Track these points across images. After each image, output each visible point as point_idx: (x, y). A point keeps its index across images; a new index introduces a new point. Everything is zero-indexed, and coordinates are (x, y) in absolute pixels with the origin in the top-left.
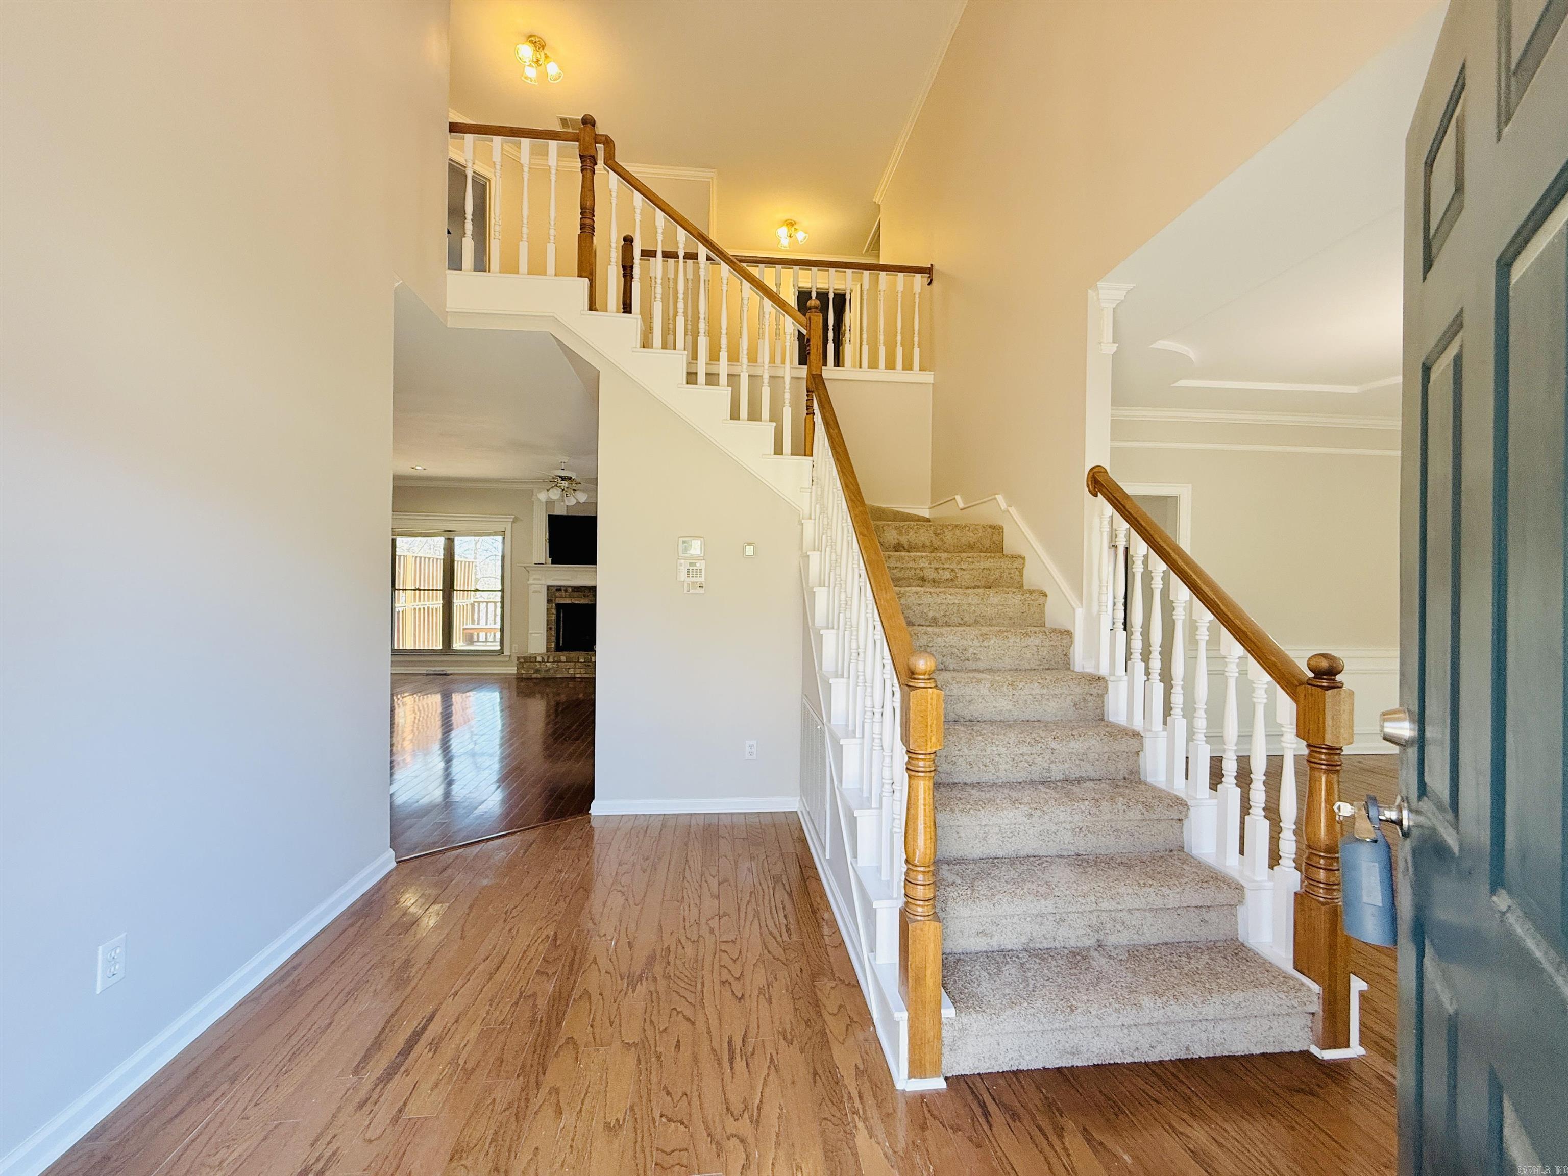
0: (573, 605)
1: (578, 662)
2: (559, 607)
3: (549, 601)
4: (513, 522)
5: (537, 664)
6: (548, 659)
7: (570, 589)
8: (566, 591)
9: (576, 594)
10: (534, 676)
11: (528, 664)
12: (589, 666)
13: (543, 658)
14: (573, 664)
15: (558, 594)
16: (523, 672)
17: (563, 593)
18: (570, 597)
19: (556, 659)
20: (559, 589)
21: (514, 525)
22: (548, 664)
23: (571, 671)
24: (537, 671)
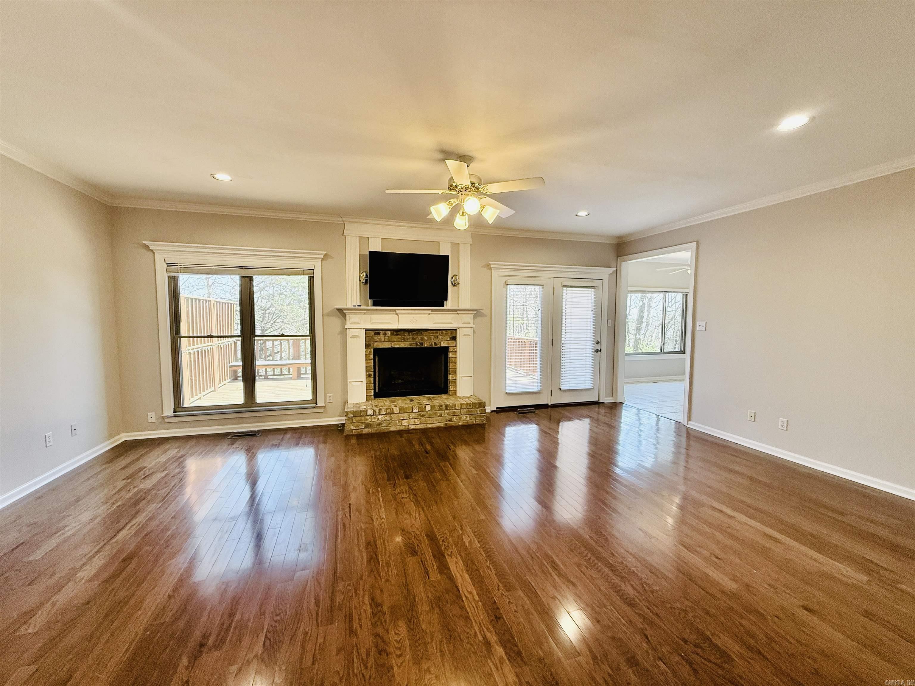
0: (393, 349)
1: (412, 412)
2: (378, 352)
3: (367, 346)
4: (323, 259)
5: (368, 417)
6: (379, 412)
7: (389, 333)
8: (385, 335)
9: (395, 338)
10: (366, 431)
11: (358, 418)
12: (423, 416)
13: (374, 411)
14: (406, 414)
15: (376, 338)
16: (352, 428)
17: (382, 336)
18: (390, 341)
19: (388, 411)
20: (377, 332)
21: (324, 262)
22: (380, 417)
23: (405, 423)
24: (368, 426)
